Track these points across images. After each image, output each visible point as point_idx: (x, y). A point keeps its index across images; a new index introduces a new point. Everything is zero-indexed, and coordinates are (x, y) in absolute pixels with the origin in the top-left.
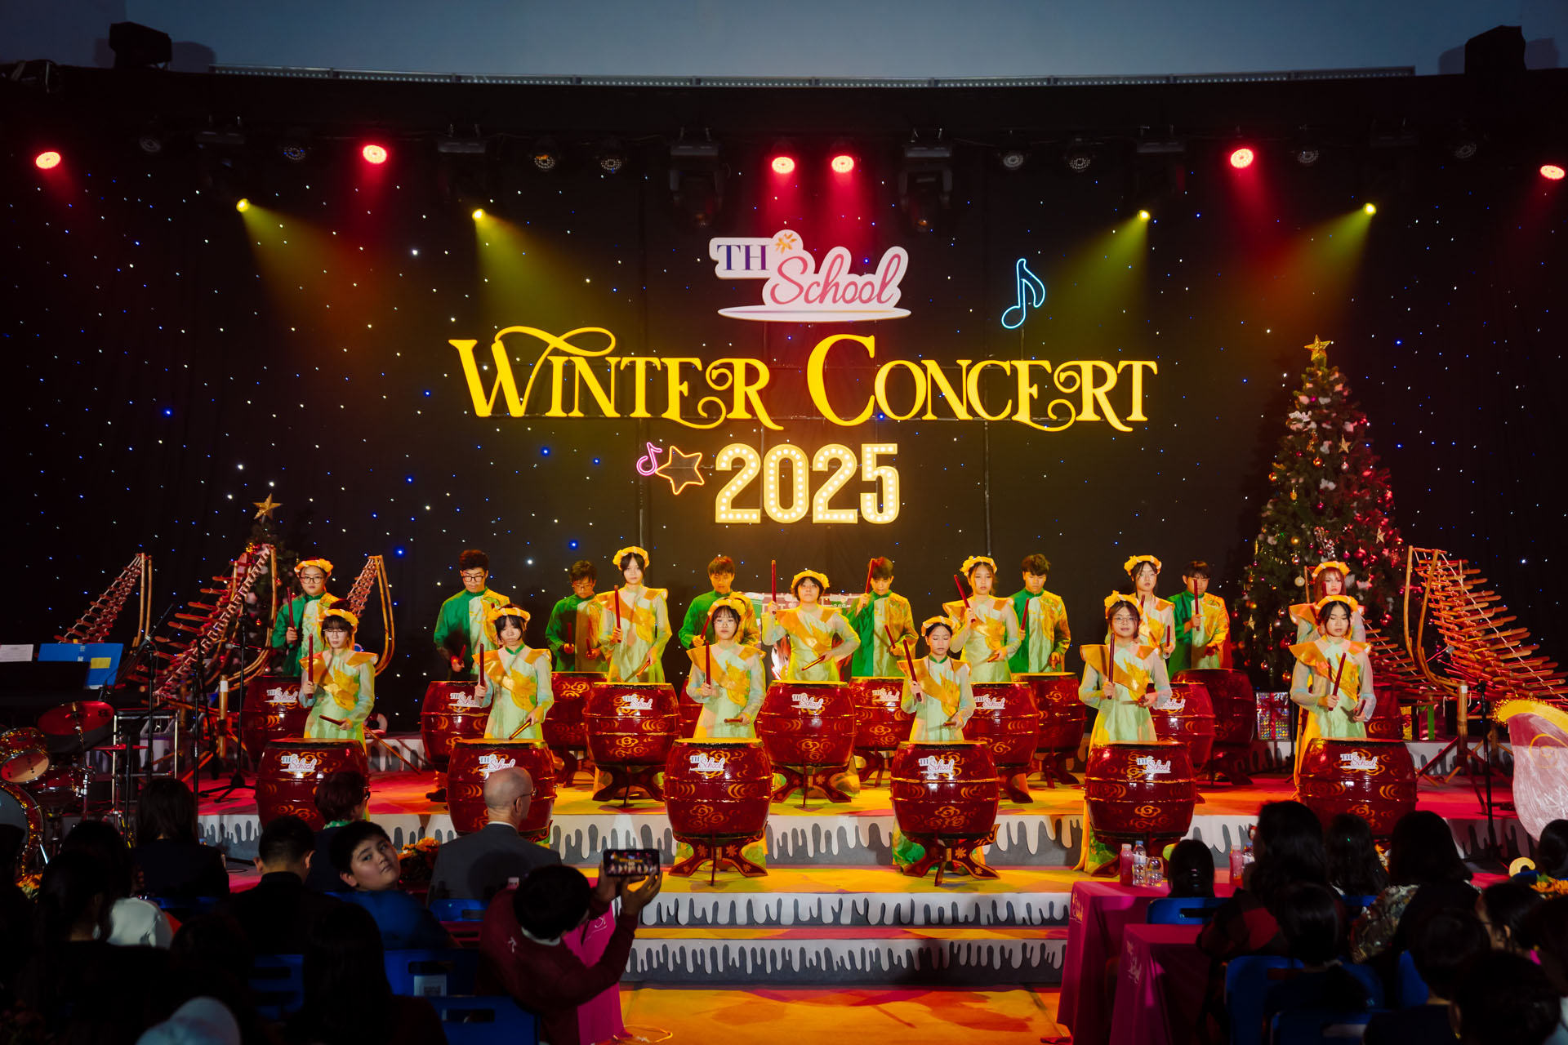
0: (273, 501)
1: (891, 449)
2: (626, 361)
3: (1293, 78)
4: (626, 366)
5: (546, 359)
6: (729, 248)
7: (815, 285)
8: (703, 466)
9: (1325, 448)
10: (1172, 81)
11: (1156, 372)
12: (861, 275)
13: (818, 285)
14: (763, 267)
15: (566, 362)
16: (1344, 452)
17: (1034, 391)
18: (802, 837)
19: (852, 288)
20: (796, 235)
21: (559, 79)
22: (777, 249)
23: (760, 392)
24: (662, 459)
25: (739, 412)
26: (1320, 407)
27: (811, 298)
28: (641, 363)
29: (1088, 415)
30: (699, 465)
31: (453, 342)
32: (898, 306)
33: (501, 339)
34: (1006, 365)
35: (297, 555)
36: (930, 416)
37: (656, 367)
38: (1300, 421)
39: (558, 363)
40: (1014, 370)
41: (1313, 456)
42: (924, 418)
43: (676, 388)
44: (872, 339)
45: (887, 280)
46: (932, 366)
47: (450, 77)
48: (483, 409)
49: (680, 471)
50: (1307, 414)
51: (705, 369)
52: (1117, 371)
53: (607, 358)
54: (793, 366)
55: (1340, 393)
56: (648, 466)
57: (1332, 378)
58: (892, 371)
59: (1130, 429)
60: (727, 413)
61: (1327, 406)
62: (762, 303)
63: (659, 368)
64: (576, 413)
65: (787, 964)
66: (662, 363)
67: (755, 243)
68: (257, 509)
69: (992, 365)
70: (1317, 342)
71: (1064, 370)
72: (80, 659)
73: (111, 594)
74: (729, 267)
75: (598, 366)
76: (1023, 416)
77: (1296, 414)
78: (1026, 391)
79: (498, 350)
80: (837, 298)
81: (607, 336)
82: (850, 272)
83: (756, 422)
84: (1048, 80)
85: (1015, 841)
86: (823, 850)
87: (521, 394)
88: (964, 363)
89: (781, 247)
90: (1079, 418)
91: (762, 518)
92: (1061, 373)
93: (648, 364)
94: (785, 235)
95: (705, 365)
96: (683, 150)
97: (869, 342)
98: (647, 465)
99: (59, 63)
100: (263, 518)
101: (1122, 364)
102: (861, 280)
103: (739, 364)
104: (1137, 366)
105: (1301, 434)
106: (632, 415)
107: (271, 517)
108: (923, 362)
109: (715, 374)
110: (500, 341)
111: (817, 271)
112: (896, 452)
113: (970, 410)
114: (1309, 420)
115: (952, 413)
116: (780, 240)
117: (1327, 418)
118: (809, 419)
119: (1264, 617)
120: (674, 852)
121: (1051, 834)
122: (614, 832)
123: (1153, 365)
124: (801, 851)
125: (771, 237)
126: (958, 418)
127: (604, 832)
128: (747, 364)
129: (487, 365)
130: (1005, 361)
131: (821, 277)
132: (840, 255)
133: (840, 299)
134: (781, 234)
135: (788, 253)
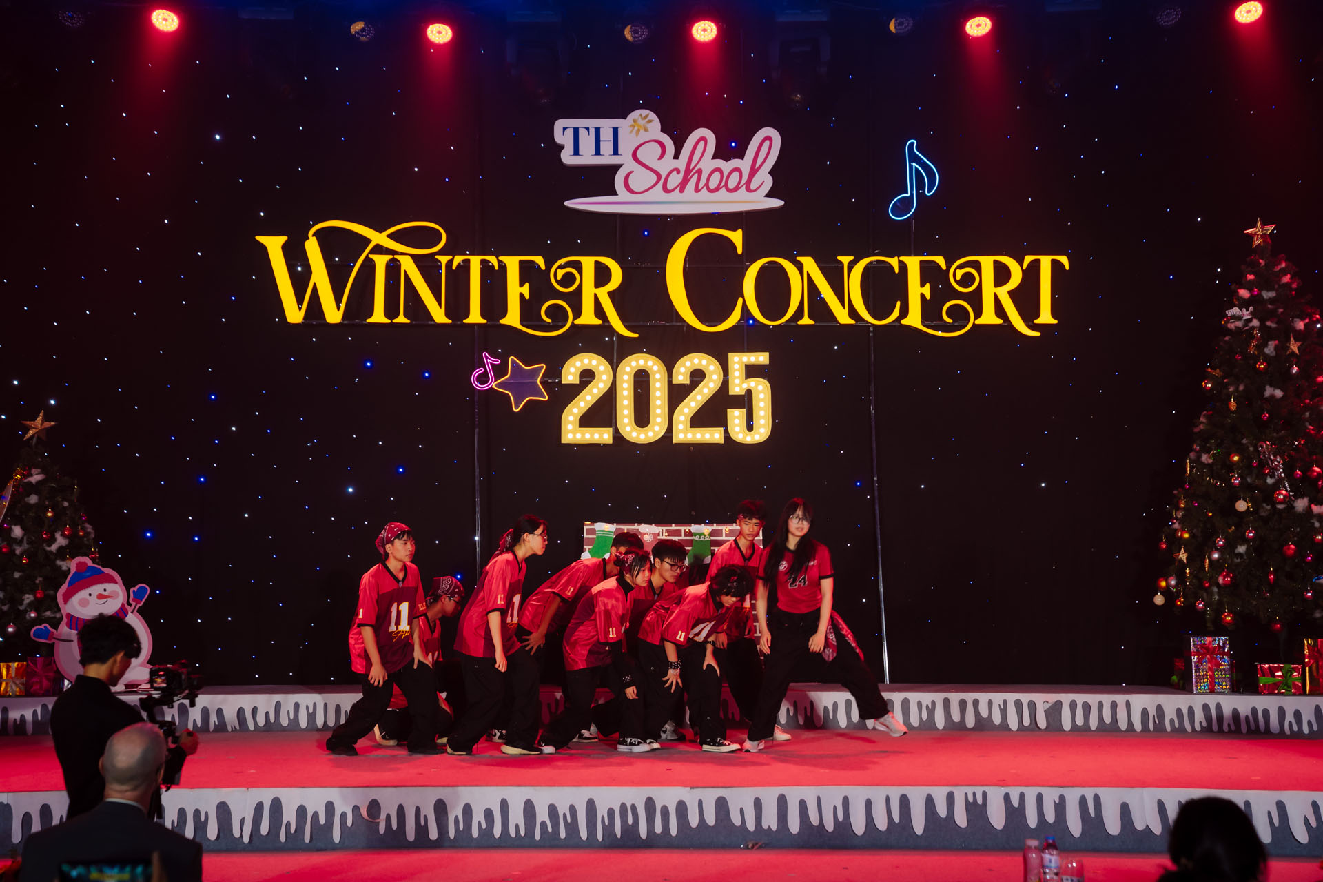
0: (46, 419)
1: (762, 358)
2: (458, 259)
4: (459, 265)
5: (367, 256)
6: (576, 131)
7: (675, 172)
8: (546, 379)
9: (1270, 349)
11: (1067, 268)
12: (727, 160)
13: (678, 171)
14: (616, 152)
15: (390, 260)
16: (1293, 353)
17: (926, 290)
18: (633, 814)
19: (717, 175)
20: (652, 116)
22: (631, 132)
23: (611, 294)
24: (500, 371)
25: (588, 317)
26: (1263, 302)
27: (670, 187)
28: (475, 262)
29: (989, 317)
30: (540, 380)
31: (260, 238)
32: (770, 195)
33: (313, 236)
34: (894, 262)
35: (76, 482)
36: (806, 321)
37: (493, 266)
38: (1239, 318)
39: (381, 261)
40: (903, 267)
41: (1256, 359)
42: (799, 323)
43: (516, 290)
44: (740, 232)
45: (757, 166)
46: (809, 263)
48: (294, 314)
49: (522, 385)
50: (1247, 310)
51: (549, 267)
52: (1022, 267)
53: (437, 257)
54: (649, 265)
55: (1287, 285)
56: (485, 379)
57: (1277, 269)
58: (763, 269)
59: (1038, 334)
60: (574, 319)
61: (1271, 301)
62: (616, 194)
63: (496, 268)
64: (401, 319)
66: (499, 262)
67: (606, 125)
68: (27, 429)
69: (877, 261)
70: (1259, 226)
71: (960, 267)
74: (576, 152)
75: (427, 266)
76: (914, 319)
77: (1236, 311)
78: (916, 290)
79: (312, 248)
80: (700, 188)
81: (439, 231)
82: (714, 157)
83: (607, 328)
85: (896, 819)
86: (658, 828)
87: (338, 300)
88: (845, 260)
89: (636, 128)
90: (978, 322)
91: (614, 438)
92: (958, 271)
93: (484, 262)
94: (641, 115)
95: (549, 265)
97: (736, 237)
98: (483, 379)
100: (35, 439)
101: (1028, 259)
102: (726, 166)
103: (588, 263)
104: (1046, 261)
105: (1244, 335)
106: (466, 321)
107: (42, 437)
108: (799, 258)
109: (560, 273)
110: (314, 238)
111: (676, 156)
112: (767, 362)
113: (853, 313)
114: (1249, 317)
115: (834, 318)
116: (635, 121)
117: (1272, 315)
118: (668, 324)
119: (1198, 550)
120: (475, 833)
121: (942, 811)
122: (401, 810)
123: (1064, 260)
124: (631, 832)
125: (625, 117)
126: (839, 323)
127: (389, 808)
128: (596, 262)
129: (300, 266)
130: (893, 257)
131: (681, 163)
132: (703, 138)
133: (703, 188)
134: (635, 114)
135: (644, 136)
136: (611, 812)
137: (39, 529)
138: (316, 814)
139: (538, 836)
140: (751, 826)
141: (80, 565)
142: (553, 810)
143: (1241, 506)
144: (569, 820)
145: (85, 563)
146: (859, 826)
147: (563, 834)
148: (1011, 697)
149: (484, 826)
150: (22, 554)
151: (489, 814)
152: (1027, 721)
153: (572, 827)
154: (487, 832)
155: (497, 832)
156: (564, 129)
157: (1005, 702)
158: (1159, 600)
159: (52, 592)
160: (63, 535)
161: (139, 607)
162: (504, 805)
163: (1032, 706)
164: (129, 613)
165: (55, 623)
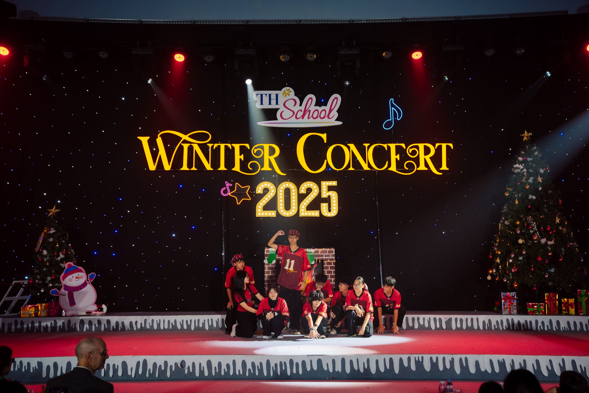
0: (56, 208)
1: (334, 183)
2: (216, 145)
3: (512, 17)
4: (216, 147)
5: (181, 144)
6: (262, 95)
7: (300, 111)
8: (250, 192)
9: (531, 180)
10: (458, 19)
11: (452, 148)
12: (320, 106)
13: (301, 111)
14: (277, 103)
15: (190, 146)
16: (539, 182)
17: (398, 157)
18: (285, 366)
19: (316, 112)
20: (291, 89)
21: (186, 22)
22: (283, 96)
23: (275, 159)
24: (232, 189)
25: (266, 168)
26: (528, 162)
27: (298, 117)
28: (222, 146)
29: (422, 167)
30: (248, 192)
32: (336, 120)
33: (160, 136)
34: (385, 146)
35: (68, 233)
36: (351, 169)
37: (229, 148)
38: (519, 168)
39: (186, 146)
40: (389, 148)
41: (525, 184)
42: (349, 169)
43: (238, 157)
44: (325, 134)
45: (332, 109)
46: (352, 146)
47: (138, 21)
48: (152, 167)
49: (240, 194)
50: (522, 165)
51: (251, 148)
52: (435, 147)
53: (208, 144)
54: (290, 147)
55: (537, 155)
58: (334, 149)
59: (441, 174)
60: (261, 168)
61: (531, 162)
62: (277, 119)
63: (231, 148)
64: (194, 168)
66: (232, 146)
67: (273, 93)
68: (49, 213)
69: (379, 146)
70: (526, 132)
71: (411, 148)
74: (262, 104)
75: (204, 148)
76: (393, 168)
77: (517, 165)
78: (394, 157)
79: (159, 141)
80: (310, 117)
81: (208, 134)
82: (315, 106)
83: (274, 171)
84: (403, 19)
85: (388, 367)
87: (169, 161)
88: (366, 145)
89: (285, 94)
90: (418, 169)
91: (277, 215)
93: (226, 147)
94: (287, 89)
96: (240, 52)
97: (324, 136)
98: (226, 192)
100: (52, 217)
101: (437, 145)
102: (320, 109)
103: (266, 146)
104: (444, 146)
105: (521, 175)
106: (219, 169)
107: (55, 215)
108: (348, 144)
109: (256, 150)
111: (301, 105)
112: (336, 185)
113: (369, 166)
114: (522, 168)
115: (362, 168)
116: (284, 91)
117: (531, 167)
118: (297, 170)
119: (504, 258)
120: (223, 373)
121: (406, 364)
122: (194, 364)
123: (451, 145)
124: (284, 372)
125: (281, 90)
126: (364, 169)
127: (189, 364)
128: (270, 146)
129: (154, 148)
130: (385, 144)
131: (302, 108)
132: (311, 98)
133: (311, 117)
134: (285, 89)
135: (288, 97)
136: (276, 365)
137: (53, 252)
138: (160, 366)
139: (247, 374)
140: (331, 370)
141: (69, 266)
142: (253, 364)
143: (521, 241)
144: (260, 368)
145: (71, 265)
146: (373, 370)
147: (257, 374)
148: (432, 316)
149: (226, 370)
150: (47, 261)
151: (228, 366)
152: (438, 326)
153: (261, 371)
154: (227, 373)
155: (231, 373)
156: (257, 95)
157: (430, 318)
158: (489, 278)
159: (58, 276)
160: (62, 254)
161: (92, 282)
162: (234, 362)
163: (440, 320)
164: (88, 284)
165: (59, 288)
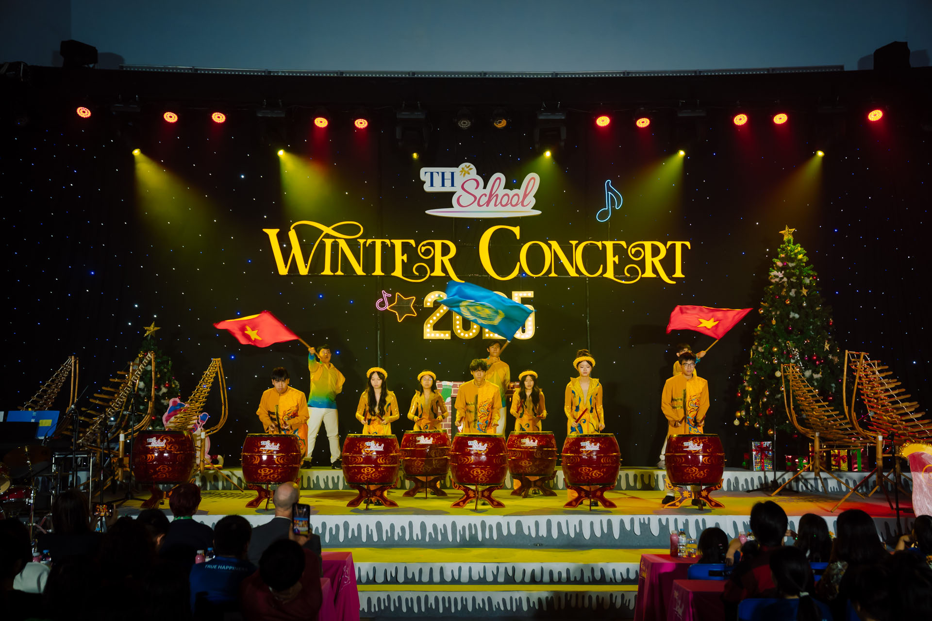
0: (156, 326)
1: (530, 294)
2: (369, 241)
3: (771, 72)
4: (370, 244)
5: (321, 239)
6: (432, 174)
7: (484, 196)
8: (415, 305)
9: (792, 293)
10: (698, 74)
11: (690, 248)
12: (511, 189)
13: (486, 195)
14: (453, 185)
15: (333, 242)
16: (804, 296)
17: (616, 259)
18: (475, 529)
19: (506, 197)
20: (472, 166)
21: (330, 73)
22: (461, 174)
23: (450, 260)
24: (391, 301)
25: (438, 272)
26: (789, 268)
27: (481, 203)
28: (378, 243)
29: (649, 274)
30: (413, 305)
31: (265, 230)
34: (599, 244)
35: (170, 359)
36: (553, 275)
37: (388, 245)
38: (777, 277)
39: (328, 242)
40: (604, 247)
41: (785, 298)
42: (550, 276)
43: (400, 258)
44: (518, 228)
45: (527, 193)
46: (555, 244)
47: (264, 72)
48: (283, 270)
49: (402, 308)
50: (781, 273)
51: (417, 246)
52: (666, 247)
53: (358, 240)
54: (470, 245)
55: (801, 260)
56: (383, 305)
57: (796, 251)
58: (530, 248)
59: (675, 283)
60: (430, 273)
61: (794, 268)
62: (452, 207)
63: (390, 246)
64: (339, 273)
65: (465, 607)
66: (391, 242)
67: (448, 171)
68: (146, 331)
69: (591, 244)
70: (787, 229)
71: (634, 247)
72: (33, 421)
73: (53, 381)
74: (432, 185)
75: (353, 245)
76: (610, 274)
77: (775, 273)
78: (611, 259)
79: (292, 235)
80: (497, 204)
81: (359, 226)
82: (505, 188)
83: (448, 278)
84: (624, 73)
85: (606, 531)
86: (487, 536)
87: (306, 262)
88: (574, 243)
89: (463, 173)
90: (643, 276)
91: (451, 336)
92: (633, 249)
93: (383, 243)
94: (466, 166)
95: (417, 244)
96: (404, 115)
97: (516, 230)
98: (382, 304)
99: (29, 64)
100: (149, 336)
101: (669, 243)
102: (511, 193)
103: (438, 243)
104: (678, 245)
105: (780, 286)
106: (373, 274)
107: (153, 335)
108: (549, 242)
109: (423, 249)
110: (294, 230)
111: (485, 187)
112: (533, 296)
113: (578, 271)
114: (782, 276)
115: (567, 273)
116: (463, 169)
117: (793, 275)
118: (480, 276)
119: (757, 396)
120: (396, 538)
121: (628, 527)
122: (359, 526)
123: (688, 244)
124: (473, 537)
125: (457, 167)
126: (570, 276)
127: (353, 526)
128: (442, 243)
129: (285, 244)
130: (599, 241)
131: (487, 191)
132: (499, 178)
133: (499, 204)
134: (463, 165)
135: (468, 177)
136: (464, 528)
138: (317, 528)
139: (427, 539)
140: (533, 535)
141: (175, 402)
142: (435, 527)
143: (778, 374)
144: (443, 532)
146: (587, 535)
147: (440, 539)
149: (401, 534)
150: (145, 396)
151: (403, 529)
153: (444, 535)
154: (402, 538)
155: (407, 537)
156: (426, 173)
157: (657, 476)
158: (736, 422)
159: (159, 417)
160: (165, 387)
161: (204, 425)
162: (411, 524)
164: (199, 428)
